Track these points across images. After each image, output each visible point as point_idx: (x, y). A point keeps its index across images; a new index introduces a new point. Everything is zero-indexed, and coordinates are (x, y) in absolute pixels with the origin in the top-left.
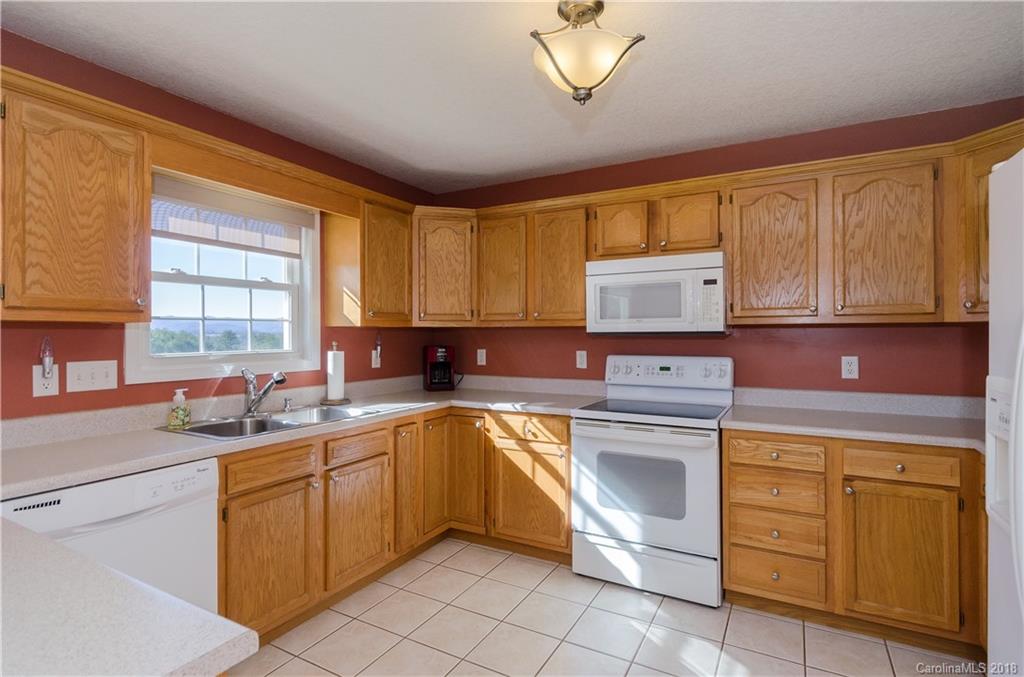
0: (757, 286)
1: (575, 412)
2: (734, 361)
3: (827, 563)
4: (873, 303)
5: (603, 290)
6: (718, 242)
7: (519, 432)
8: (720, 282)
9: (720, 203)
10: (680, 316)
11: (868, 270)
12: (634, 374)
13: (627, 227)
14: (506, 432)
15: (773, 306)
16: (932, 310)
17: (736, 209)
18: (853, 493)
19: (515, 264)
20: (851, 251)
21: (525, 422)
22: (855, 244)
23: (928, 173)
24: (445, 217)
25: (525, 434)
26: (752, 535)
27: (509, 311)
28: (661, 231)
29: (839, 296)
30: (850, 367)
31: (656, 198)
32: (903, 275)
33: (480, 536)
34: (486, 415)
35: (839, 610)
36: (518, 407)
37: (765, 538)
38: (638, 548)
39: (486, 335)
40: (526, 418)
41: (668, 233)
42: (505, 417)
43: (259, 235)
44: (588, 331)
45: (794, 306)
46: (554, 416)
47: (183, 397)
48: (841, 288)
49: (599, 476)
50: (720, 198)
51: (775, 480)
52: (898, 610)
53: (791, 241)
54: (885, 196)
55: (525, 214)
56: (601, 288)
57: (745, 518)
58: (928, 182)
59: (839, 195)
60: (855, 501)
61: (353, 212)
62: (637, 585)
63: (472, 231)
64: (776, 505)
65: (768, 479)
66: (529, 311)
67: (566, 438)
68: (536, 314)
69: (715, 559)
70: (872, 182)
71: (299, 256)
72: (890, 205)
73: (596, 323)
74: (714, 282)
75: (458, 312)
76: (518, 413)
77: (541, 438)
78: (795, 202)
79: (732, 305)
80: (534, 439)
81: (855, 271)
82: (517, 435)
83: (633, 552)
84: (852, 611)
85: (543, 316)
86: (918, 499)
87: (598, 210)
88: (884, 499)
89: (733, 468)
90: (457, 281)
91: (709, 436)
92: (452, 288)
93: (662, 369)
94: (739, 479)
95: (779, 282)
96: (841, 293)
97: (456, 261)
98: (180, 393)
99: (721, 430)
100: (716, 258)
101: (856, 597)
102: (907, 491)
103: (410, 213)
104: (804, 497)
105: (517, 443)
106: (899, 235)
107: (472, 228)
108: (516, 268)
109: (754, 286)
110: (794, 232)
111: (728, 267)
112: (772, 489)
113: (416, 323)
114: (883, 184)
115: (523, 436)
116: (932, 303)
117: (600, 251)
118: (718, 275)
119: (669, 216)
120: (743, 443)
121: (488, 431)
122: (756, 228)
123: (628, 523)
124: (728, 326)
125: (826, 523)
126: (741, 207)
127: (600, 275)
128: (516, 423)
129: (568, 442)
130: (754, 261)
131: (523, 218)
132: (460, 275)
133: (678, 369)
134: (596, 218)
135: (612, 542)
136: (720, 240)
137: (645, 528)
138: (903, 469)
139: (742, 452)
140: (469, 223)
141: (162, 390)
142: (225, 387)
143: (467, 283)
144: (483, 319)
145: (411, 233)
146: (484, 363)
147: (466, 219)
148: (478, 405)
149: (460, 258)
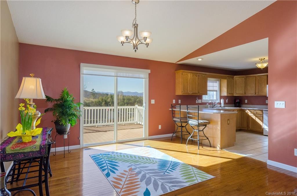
1: (264, 109)
14: (251, 113)
24: (239, 77)
27: (252, 93)
33: (246, 130)
39: (247, 97)
42: (251, 110)
44: (267, 96)
46: (261, 110)
55: (255, 76)
61: (225, 78)
66: (256, 93)
75: (242, 93)
80: (256, 114)
85: (259, 94)
92: (241, 89)
98: (208, 104)
103: (233, 77)
105: (253, 114)
108: (253, 86)
113: (234, 95)
121: (248, 112)
132: (242, 87)
140: (244, 78)
141: (205, 104)
142: (210, 104)
143: (244, 88)
144: (247, 94)
145: (234, 81)
146: (247, 102)
147: (244, 77)
148: (246, 109)
149: (243, 84)
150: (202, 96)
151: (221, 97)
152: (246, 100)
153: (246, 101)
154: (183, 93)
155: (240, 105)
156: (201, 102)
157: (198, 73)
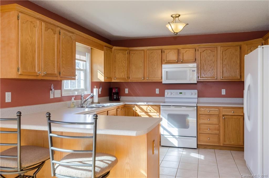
0: (204, 72)
1: (161, 104)
2: (198, 91)
3: (219, 135)
4: (228, 77)
5: (167, 72)
6: (195, 61)
7: (146, 110)
8: (196, 71)
9: (195, 51)
10: (186, 79)
11: (227, 69)
12: (173, 95)
13: (172, 56)
14: (142, 110)
15: (207, 77)
16: (239, 78)
17: (199, 53)
18: (224, 118)
19: (141, 64)
20: (224, 64)
21: (147, 107)
22: (224, 63)
23: (239, 48)
24: (121, 50)
25: (147, 110)
26: (203, 130)
27: (139, 77)
28: (181, 57)
29: (221, 75)
30: (224, 92)
31: (180, 49)
32: (234, 70)
34: (135, 106)
35: (222, 145)
36: (145, 103)
37: (206, 131)
38: (177, 137)
39: (128, 84)
40: (147, 106)
41: (183, 58)
42: (141, 106)
43: (79, 56)
44: (163, 83)
45: (212, 77)
46: (155, 105)
47: (74, 99)
48: (222, 73)
49: (168, 120)
50: (195, 50)
51: (209, 117)
52: (233, 142)
53: (211, 61)
54: (231, 52)
55: (144, 50)
56: (166, 72)
57: (202, 127)
58: (239, 50)
59: (222, 51)
60: (225, 120)
61: (101, 48)
62: (177, 146)
63: (128, 54)
64: (209, 123)
65: (207, 117)
66: (145, 77)
67: (159, 111)
68: (147, 78)
69: (196, 137)
70: (228, 49)
71: (85, 61)
72: (231, 54)
73: (165, 80)
74: (195, 71)
75: (124, 77)
76: (146, 105)
77: (152, 111)
78: (212, 52)
79: (198, 77)
80: (150, 112)
81: (225, 69)
82: (145, 111)
83: (176, 138)
84: (224, 144)
85: (149, 79)
86: (236, 118)
87: (165, 50)
88: (230, 119)
89: (200, 115)
90: (124, 68)
91: (194, 108)
92: (123, 71)
93: (180, 93)
94: (201, 118)
95: (209, 71)
96: (222, 74)
97: (124, 62)
98: (73, 98)
99: (197, 106)
100: (195, 65)
101: (225, 141)
102: (234, 117)
103: (111, 48)
104: (215, 120)
105: (145, 113)
106: (233, 61)
107: (128, 52)
108: (141, 65)
109: (203, 72)
110: (212, 59)
111: (197, 67)
112: (208, 119)
113: (113, 81)
114: (230, 49)
115: (146, 111)
116: (240, 77)
117: (165, 62)
118: (195, 69)
119: (183, 53)
120: (202, 109)
121: (136, 111)
122: (204, 57)
123: (175, 131)
124: (197, 82)
125: (219, 126)
126: (200, 52)
127: (166, 68)
128: (145, 108)
129: (160, 112)
130: (203, 66)
131: (143, 51)
132: (124, 67)
133: (184, 93)
134: (164, 52)
135: (171, 136)
136: (196, 60)
137: (179, 132)
138: (234, 112)
139: (202, 111)
140: (127, 52)
141: (69, 98)
142: (77, 97)
143: (126, 69)
144: (131, 79)
145: (112, 54)
146: (127, 93)
147: (126, 50)
148: (133, 104)
149: (125, 62)
150: (61, 81)
151: (94, 84)
152: (126, 89)
153: (127, 91)
154: (20, 73)
155: (119, 97)
156: (60, 96)
157: (58, 27)
